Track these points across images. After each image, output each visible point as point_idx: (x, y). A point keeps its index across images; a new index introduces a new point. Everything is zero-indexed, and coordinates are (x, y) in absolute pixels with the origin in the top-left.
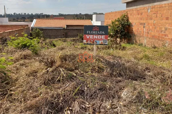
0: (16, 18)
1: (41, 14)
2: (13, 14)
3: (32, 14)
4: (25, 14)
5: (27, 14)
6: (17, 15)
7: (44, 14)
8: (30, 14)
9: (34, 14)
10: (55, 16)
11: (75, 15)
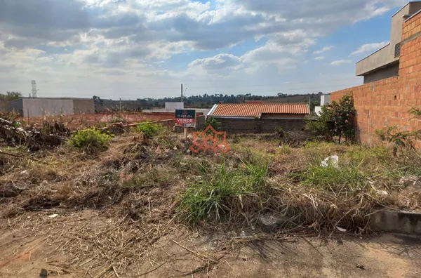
0: (205, 103)
1: (247, 95)
2: (202, 95)
3: (232, 96)
4: (221, 95)
5: (224, 95)
6: (209, 97)
7: (252, 95)
8: (229, 95)
9: (235, 95)
10: (272, 98)
11: (309, 95)
